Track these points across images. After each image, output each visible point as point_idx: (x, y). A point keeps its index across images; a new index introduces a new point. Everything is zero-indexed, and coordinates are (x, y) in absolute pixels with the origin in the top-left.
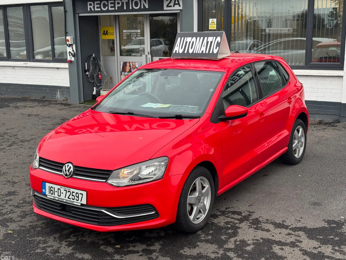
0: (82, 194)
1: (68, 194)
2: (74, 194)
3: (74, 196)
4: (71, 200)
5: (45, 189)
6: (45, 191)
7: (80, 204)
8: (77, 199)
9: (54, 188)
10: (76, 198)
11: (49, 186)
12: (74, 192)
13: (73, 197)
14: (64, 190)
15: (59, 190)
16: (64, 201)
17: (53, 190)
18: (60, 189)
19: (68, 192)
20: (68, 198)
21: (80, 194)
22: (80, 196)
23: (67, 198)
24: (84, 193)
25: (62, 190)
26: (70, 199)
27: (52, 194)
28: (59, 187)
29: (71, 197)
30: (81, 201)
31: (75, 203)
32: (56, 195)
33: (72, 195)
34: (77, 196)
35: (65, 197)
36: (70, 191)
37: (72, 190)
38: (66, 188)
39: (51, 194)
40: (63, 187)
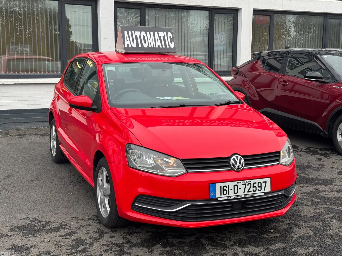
0: (266, 182)
1: (248, 187)
2: (256, 185)
3: (255, 187)
4: (253, 192)
5: (215, 192)
6: (215, 194)
7: (263, 194)
8: (260, 189)
9: (229, 186)
10: (258, 188)
11: (221, 187)
12: (256, 183)
13: (254, 189)
14: (243, 184)
15: (236, 187)
16: (243, 196)
17: (227, 189)
18: (238, 184)
19: (248, 185)
20: (248, 191)
21: (263, 182)
22: (263, 184)
23: (246, 193)
24: (268, 180)
25: (240, 185)
26: (251, 192)
27: (226, 194)
28: (235, 183)
29: (251, 190)
30: (264, 190)
31: (256, 195)
32: (231, 193)
33: (253, 187)
34: (260, 185)
35: (244, 192)
36: (250, 184)
37: (252, 181)
38: (246, 181)
39: (224, 194)
40: (241, 181)
